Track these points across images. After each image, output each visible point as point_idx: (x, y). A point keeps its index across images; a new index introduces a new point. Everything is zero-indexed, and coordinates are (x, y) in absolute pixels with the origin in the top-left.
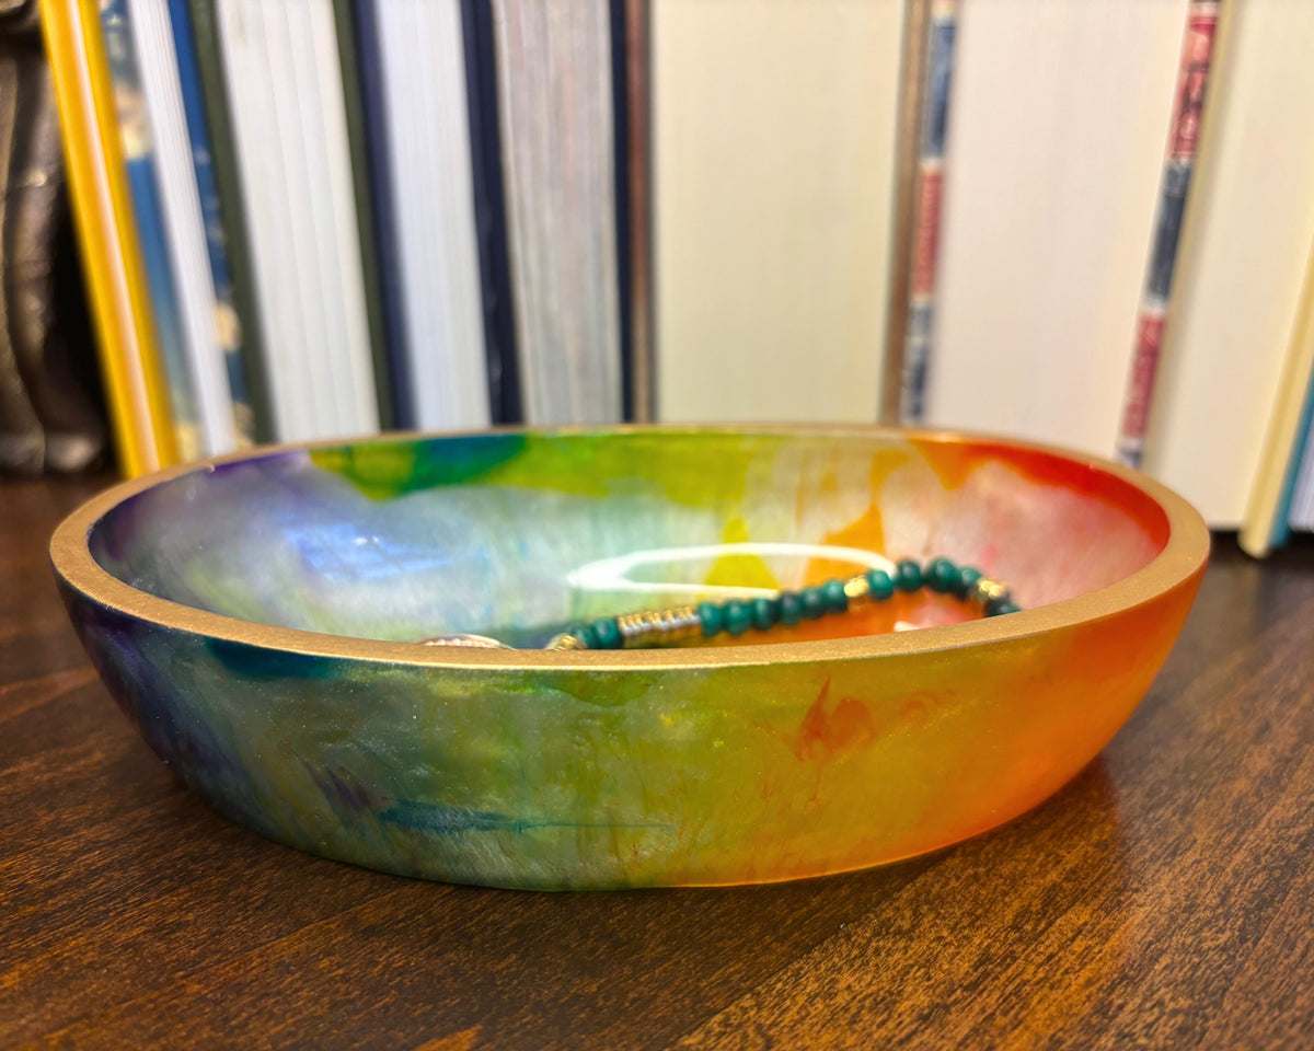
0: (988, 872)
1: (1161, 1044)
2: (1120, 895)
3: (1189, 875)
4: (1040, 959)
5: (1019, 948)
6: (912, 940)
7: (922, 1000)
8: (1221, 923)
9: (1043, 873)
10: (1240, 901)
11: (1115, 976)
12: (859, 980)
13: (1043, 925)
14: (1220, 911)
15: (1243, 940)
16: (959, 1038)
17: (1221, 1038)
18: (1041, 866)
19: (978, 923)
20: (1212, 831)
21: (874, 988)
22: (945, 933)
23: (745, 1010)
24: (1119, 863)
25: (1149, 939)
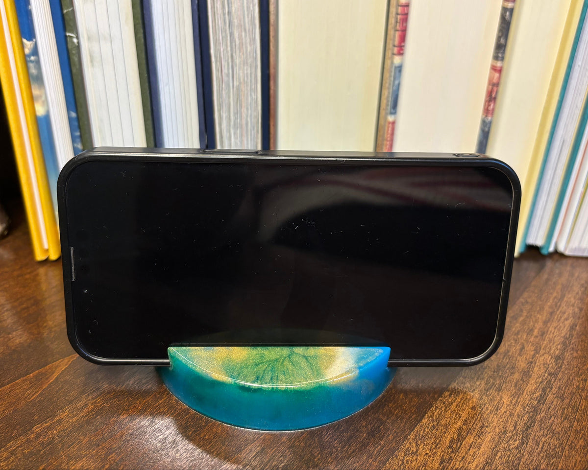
0: (437, 424)
2: (482, 429)
3: (503, 418)
4: (460, 459)
5: (453, 455)
6: (417, 456)
8: (515, 437)
9: (455, 423)
10: (520, 427)
11: (484, 463)
13: (459, 445)
14: (514, 432)
15: (523, 444)
18: (455, 419)
19: (438, 446)
20: (509, 398)
22: (428, 452)
24: (480, 416)
25: (493, 446)
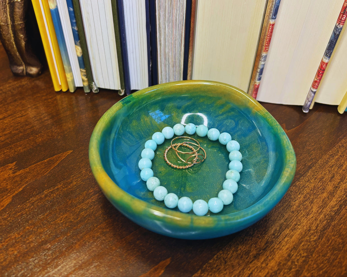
1: (300, 264)
2: (295, 226)
3: (310, 221)
4: (278, 243)
5: (274, 240)
6: (253, 237)
7: (255, 252)
8: (315, 234)
10: (320, 228)
11: (293, 247)
12: (242, 247)
13: (279, 234)
14: (315, 231)
15: (319, 239)
16: (261, 262)
17: (311, 263)
18: (280, 218)
20: (316, 209)
21: (245, 249)
22: (259, 236)
23: (221, 254)
24: (296, 217)
25: (300, 238)
